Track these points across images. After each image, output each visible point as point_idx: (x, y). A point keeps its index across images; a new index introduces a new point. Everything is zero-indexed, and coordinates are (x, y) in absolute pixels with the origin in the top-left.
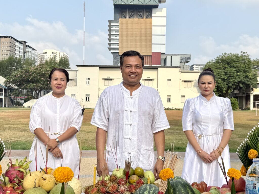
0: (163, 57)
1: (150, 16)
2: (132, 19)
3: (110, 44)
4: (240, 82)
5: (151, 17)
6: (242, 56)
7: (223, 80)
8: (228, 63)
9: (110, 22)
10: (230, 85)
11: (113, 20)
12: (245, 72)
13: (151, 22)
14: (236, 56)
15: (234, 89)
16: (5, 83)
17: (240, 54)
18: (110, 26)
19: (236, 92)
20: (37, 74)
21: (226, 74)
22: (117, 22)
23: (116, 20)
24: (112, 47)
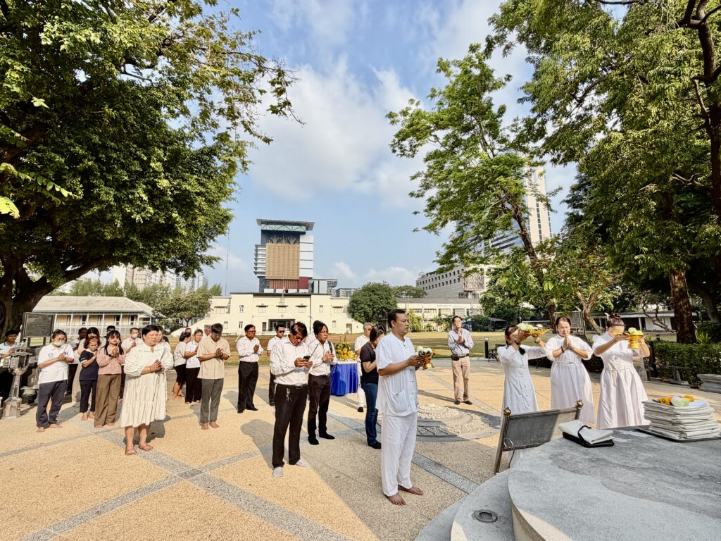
0: (311, 282)
1: (297, 241)
2: (279, 244)
3: (256, 268)
4: (383, 307)
5: (299, 243)
6: (384, 285)
7: (369, 305)
8: (373, 291)
9: (257, 246)
10: (375, 310)
11: (260, 244)
12: (386, 299)
13: (299, 248)
14: (379, 285)
15: (379, 314)
16: (153, 311)
17: (382, 284)
18: (256, 251)
19: (380, 316)
20: (189, 302)
21: (371, 300)
22: (265, 246)
23: (263, 244)
24: (258, 271)
